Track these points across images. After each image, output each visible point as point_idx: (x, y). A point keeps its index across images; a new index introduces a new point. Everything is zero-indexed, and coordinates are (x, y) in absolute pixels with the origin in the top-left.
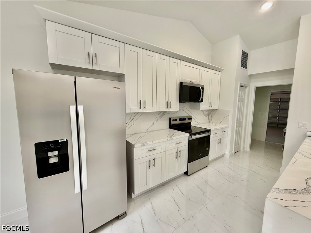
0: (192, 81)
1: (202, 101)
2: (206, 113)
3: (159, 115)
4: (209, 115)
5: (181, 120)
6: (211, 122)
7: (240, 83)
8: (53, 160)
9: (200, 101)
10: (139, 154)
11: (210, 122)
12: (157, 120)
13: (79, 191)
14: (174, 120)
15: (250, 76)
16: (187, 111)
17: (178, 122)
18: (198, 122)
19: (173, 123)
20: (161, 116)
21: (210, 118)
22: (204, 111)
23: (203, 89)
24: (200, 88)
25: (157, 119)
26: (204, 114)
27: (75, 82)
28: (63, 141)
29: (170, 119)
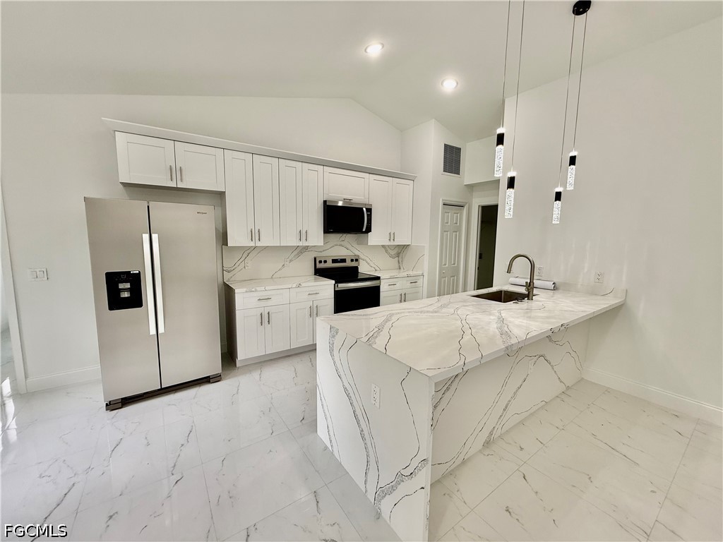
0: (349, 197)
1: (369, 230)
2: (393, 252)
3: (296, 253)
4: (398, 255)
5: (334, 261)
6: (402, 268)
7: (443, 200)
8: (126, 295)
9: (364, 230)
10: (244, 303)
11: (400, 269)
12: (291, 261)
13: (155, 333)
14: (320, 262)
15: (471, 187)
16: (349, 247)
17: (330, 265)
18: (375, 266)
19: (319, 266)
20: (298, 254)
21: (400, 262)
22: (387, 248)
23: (369, 210)
24: (364, 209)
25: (290, 258)
26: (389, 254)
27: (148, 207)
28: (135, 272)
29: (315, 259)
